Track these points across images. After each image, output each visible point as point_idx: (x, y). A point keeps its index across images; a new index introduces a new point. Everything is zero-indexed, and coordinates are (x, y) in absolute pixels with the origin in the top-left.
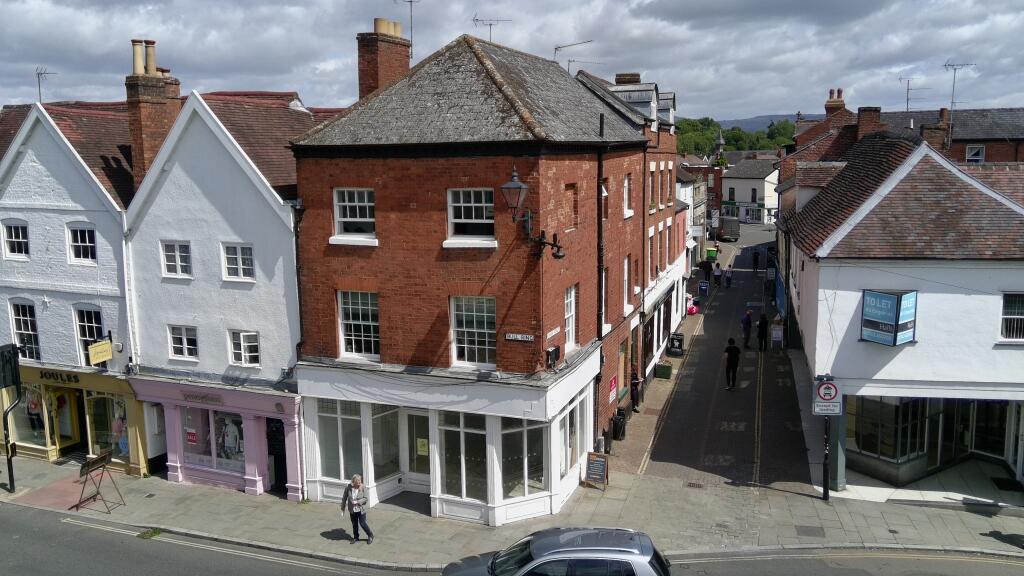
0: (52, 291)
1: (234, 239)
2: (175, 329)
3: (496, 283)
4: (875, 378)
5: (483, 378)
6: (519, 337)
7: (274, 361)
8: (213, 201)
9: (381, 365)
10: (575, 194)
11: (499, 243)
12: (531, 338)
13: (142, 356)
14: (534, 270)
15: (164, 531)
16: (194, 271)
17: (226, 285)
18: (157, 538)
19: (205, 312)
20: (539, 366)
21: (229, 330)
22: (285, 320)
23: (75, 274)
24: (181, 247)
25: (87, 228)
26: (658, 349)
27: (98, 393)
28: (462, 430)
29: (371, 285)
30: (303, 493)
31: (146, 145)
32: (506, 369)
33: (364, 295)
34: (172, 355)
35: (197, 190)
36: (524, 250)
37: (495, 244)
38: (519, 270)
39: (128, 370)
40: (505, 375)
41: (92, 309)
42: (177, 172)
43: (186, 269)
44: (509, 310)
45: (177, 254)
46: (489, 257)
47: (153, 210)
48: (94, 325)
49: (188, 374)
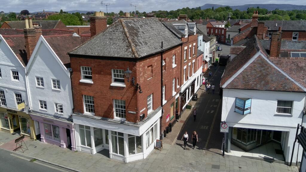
0: (8, 88)
1: (55, 78)
2: (41, 101)
3: (125, 97)
4: (238, 122)
5: (122, 123)
6: (132, 112)
7: (67, 112)
8: (48, 67)
9: (95, 116)
10: (152, 67)
11: (126, 86)
12: (135, 113)
13: (32, 108)
14: (135, 94)
15: (37, 160)
16: (44, 86)
17: (53, 90)
18: (34, 162)
19: (48, 97)
20: (137, 120)
21: (55, 103)
22: (69, 102)
23: (14, 83)
24: (41, 78)
25: (16, 71)
26: (188, 100)
27: (22, 117)
28: (117, 136)
29: (92, 94)
30: (76, 149)
31: (30, 49)
32: (128, 121)
33: (90, 96)
34: (40, 108)
35: (44, 63)
36: (133, 88)
37: (125, 86)
38: (131, 94)
39: (29, 111)
40: (128, 122)
41: (19, 94)
42: (38, 58)
43: (43, 85)
44: (129, 105)
45: (40, 81)
46: (123, 89)
47: (33, 68)
48: (20, 98)
49: (45, 114)
